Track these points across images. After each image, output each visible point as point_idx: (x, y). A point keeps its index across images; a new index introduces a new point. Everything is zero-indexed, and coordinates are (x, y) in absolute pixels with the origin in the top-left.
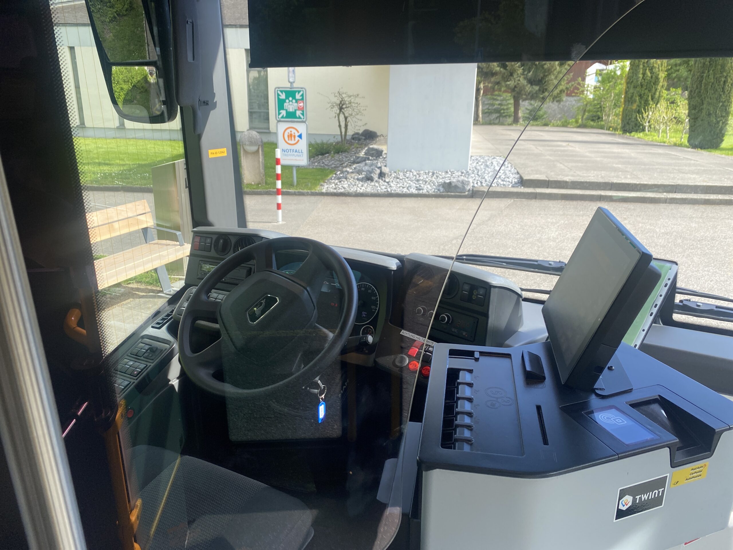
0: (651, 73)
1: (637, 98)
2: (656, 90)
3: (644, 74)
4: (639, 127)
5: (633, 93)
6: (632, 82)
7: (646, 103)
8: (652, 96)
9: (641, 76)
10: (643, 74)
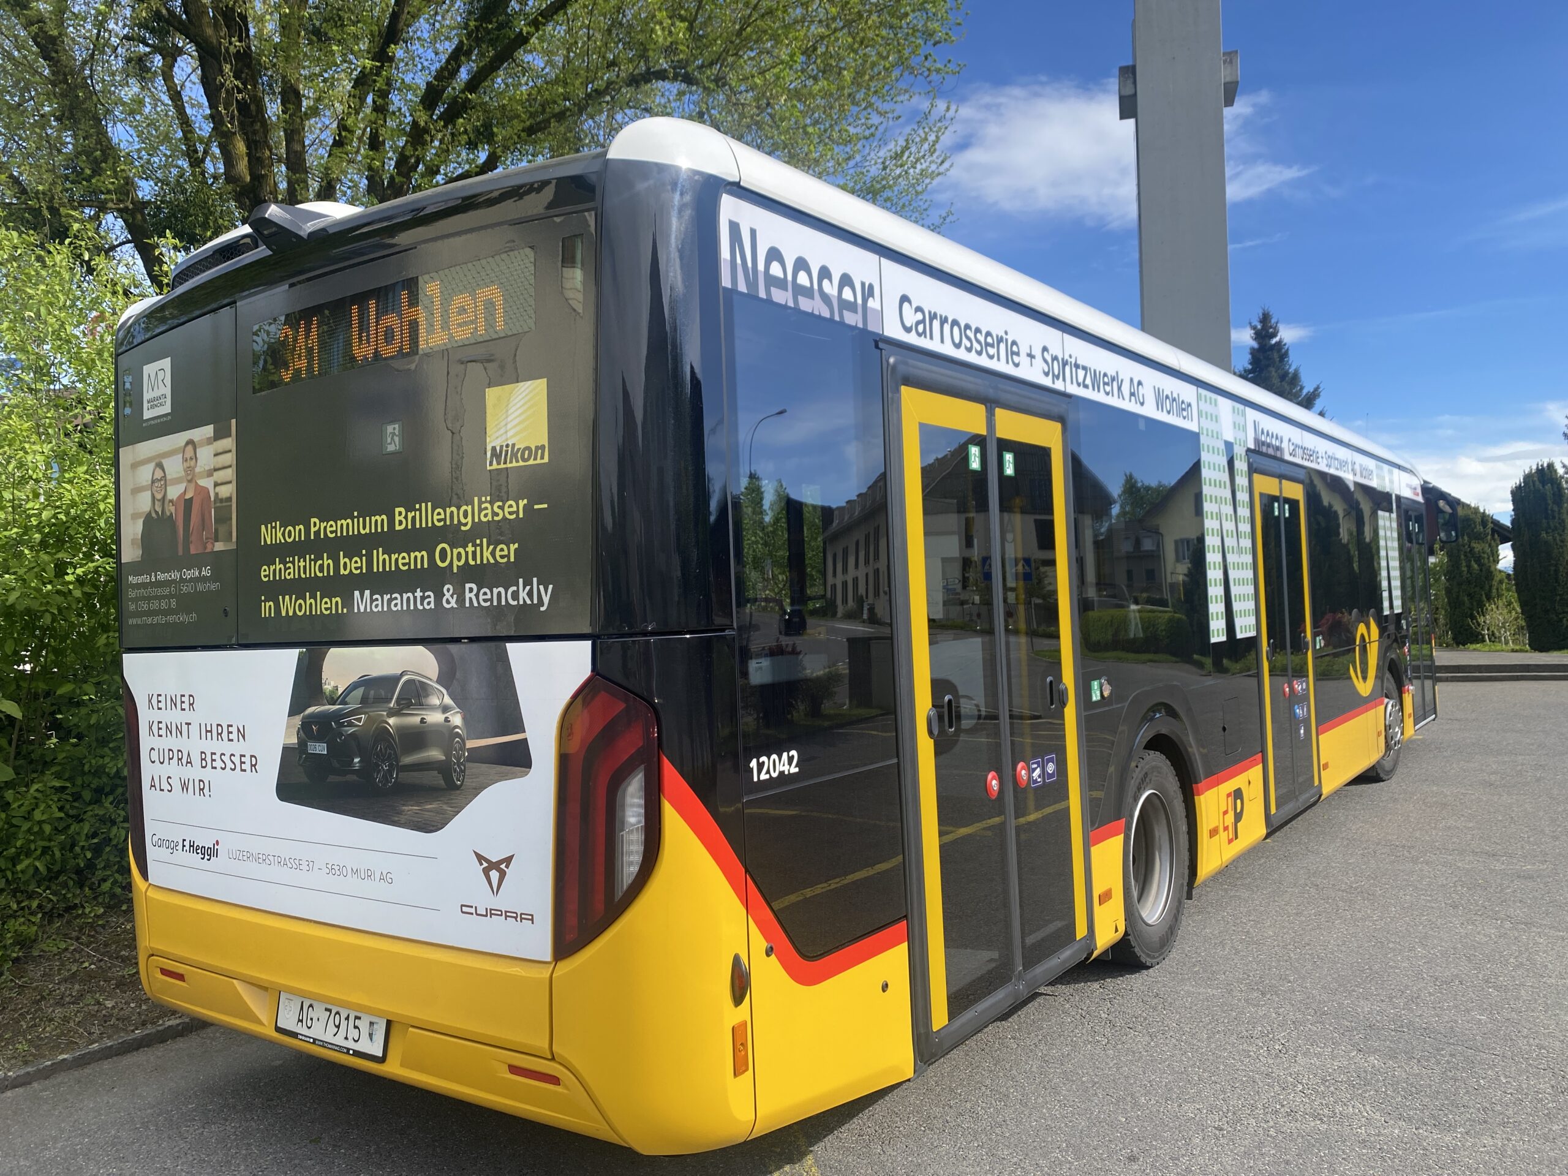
0: (1479, 565)
1: (1466, 599)
2: (1491, 587)
3: (1469, 566)
4: (1477, 637)
5: (1459, 592)
6: (1454, 577)
7: (1481, 605)
8: (1486, 596)
9: (1465, 569)
10: (1467, 566)
